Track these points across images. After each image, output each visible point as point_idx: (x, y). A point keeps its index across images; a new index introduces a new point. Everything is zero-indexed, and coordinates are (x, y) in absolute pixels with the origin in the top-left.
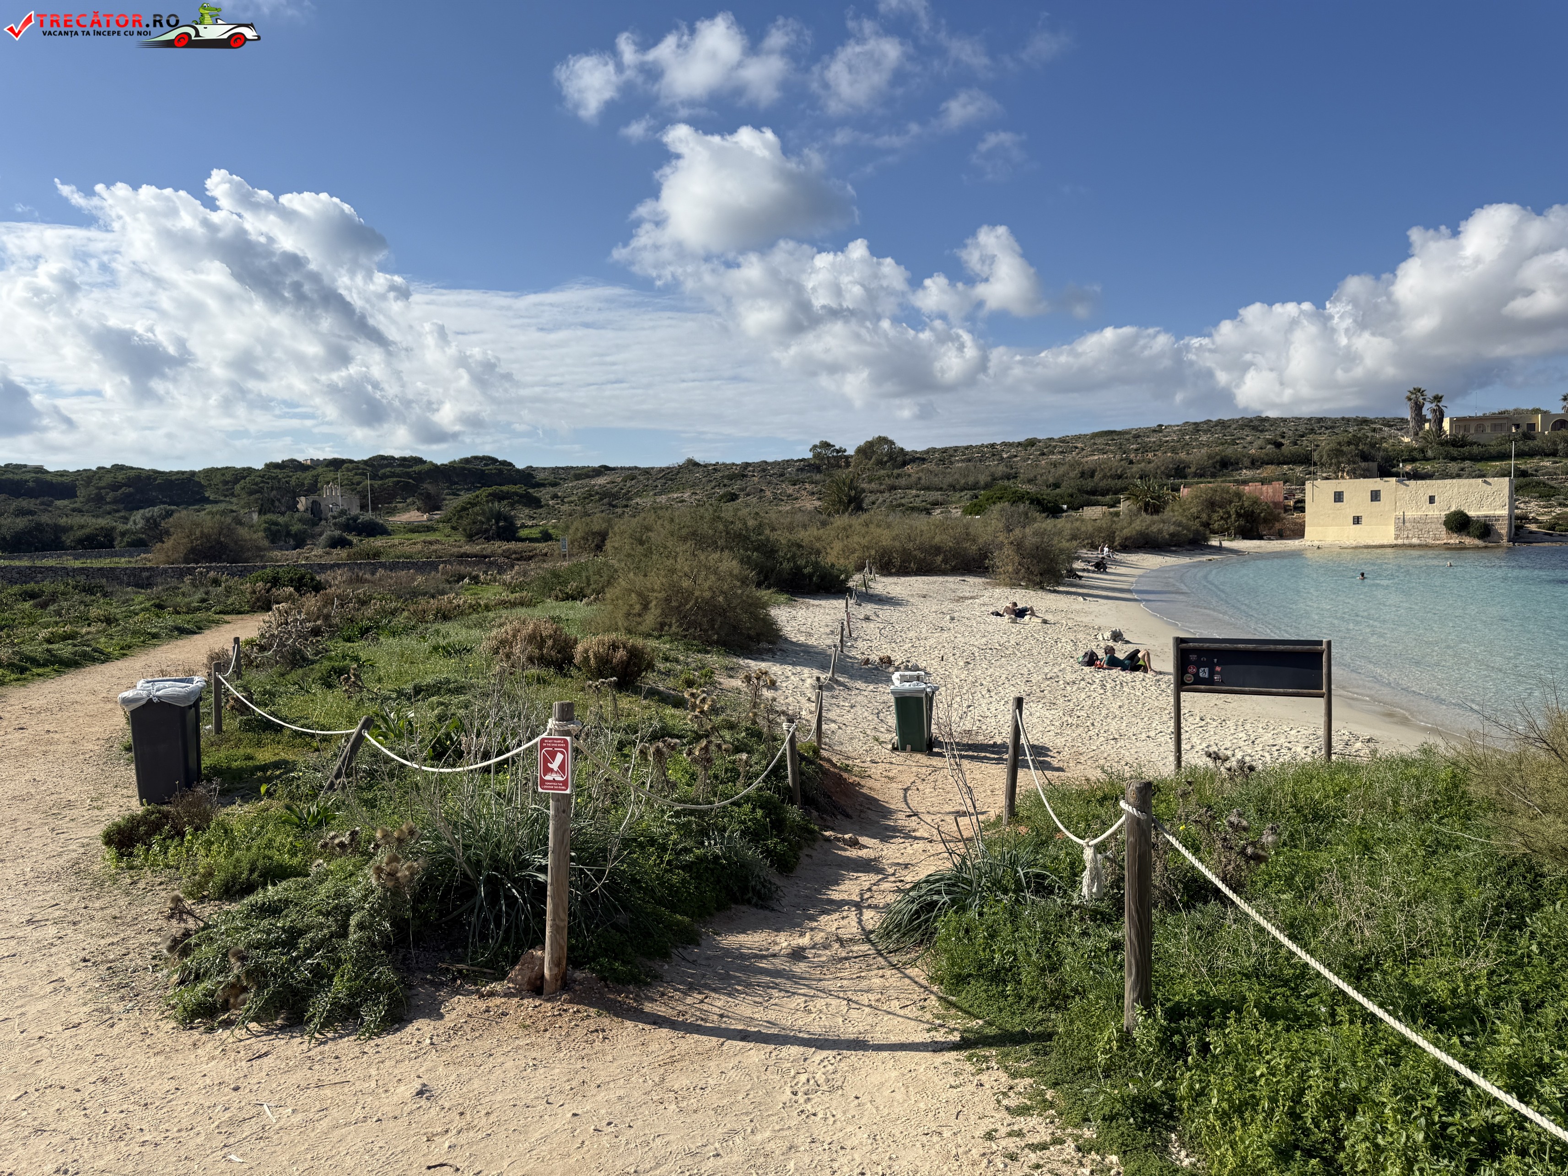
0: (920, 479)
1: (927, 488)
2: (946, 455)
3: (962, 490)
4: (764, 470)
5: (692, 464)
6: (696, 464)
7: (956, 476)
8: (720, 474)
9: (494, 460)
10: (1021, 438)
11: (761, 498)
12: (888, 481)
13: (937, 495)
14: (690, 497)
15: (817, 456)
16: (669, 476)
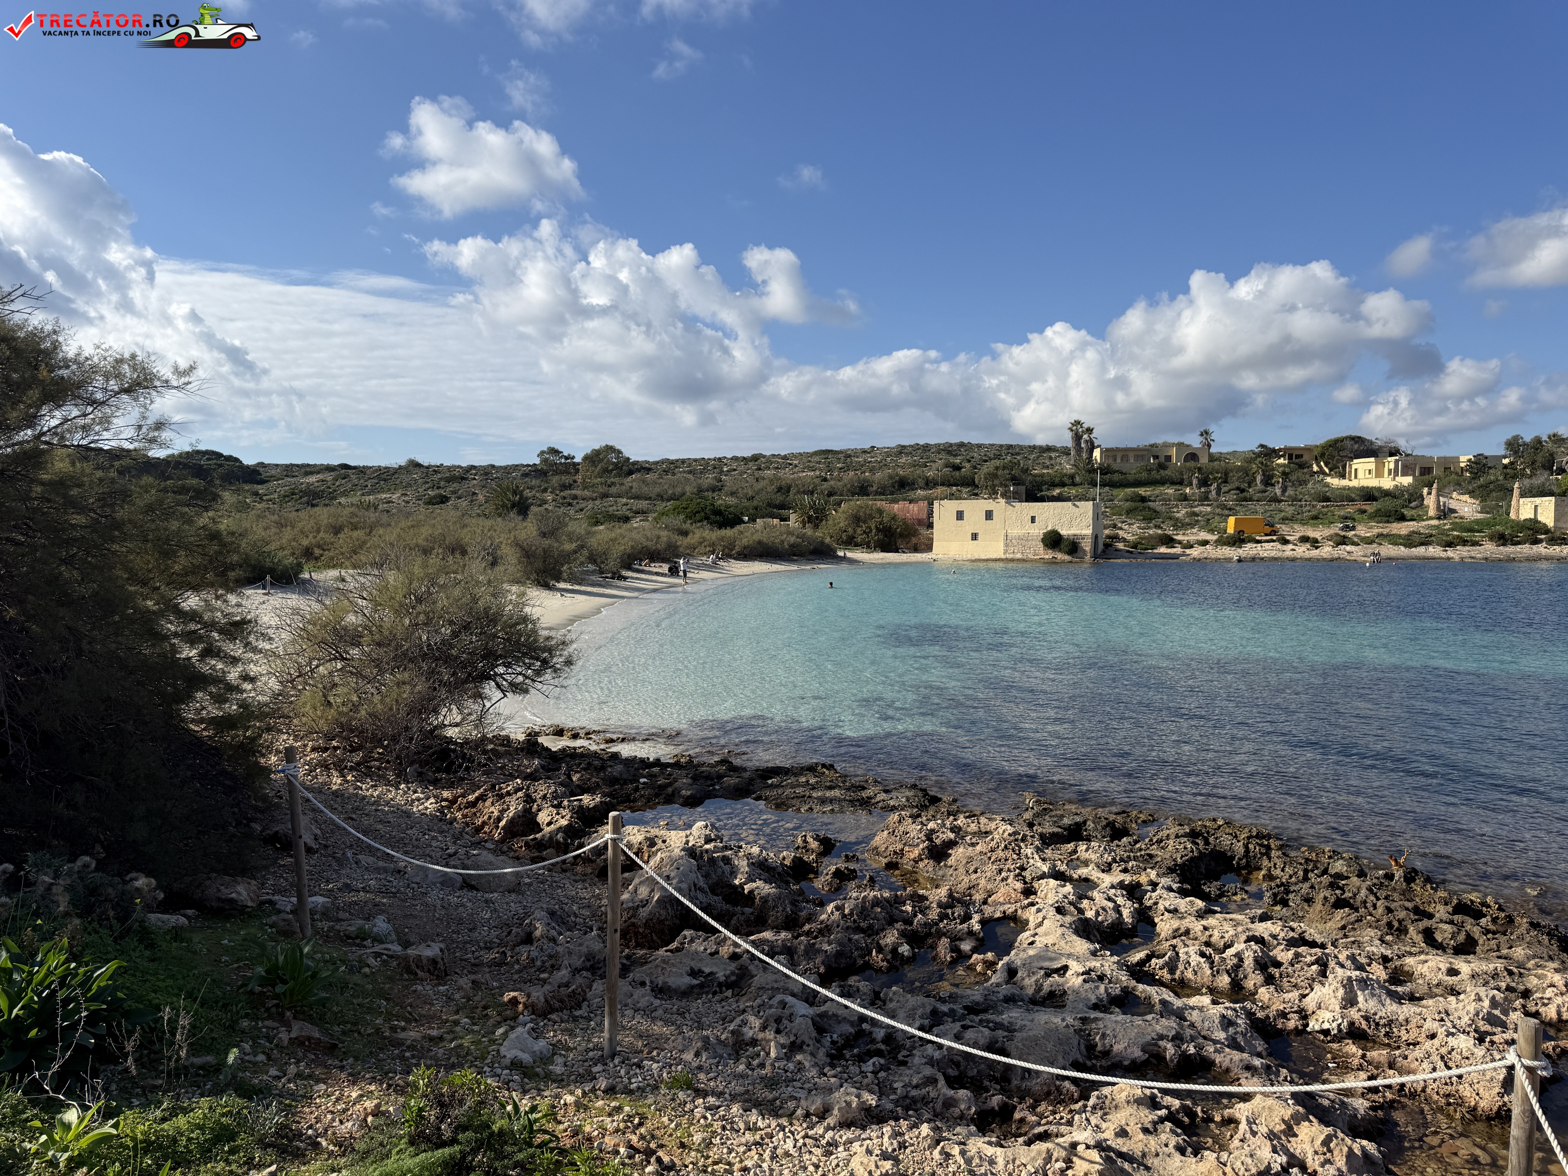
0: (631, 487)
1: (637, 497)
2: (670, 466)
3: (668, 500)
4: (486, 474)
5: (414, 465)
6: (418, 465)
7: (666, 487)
8: (439, 476)
9: (219, 455)
10: (747, 454)
11: (472, 501)
12: (602, 489)
13: (643, 504)
14: (399, 498)
15: (545, 461)
16: (384, 476)
